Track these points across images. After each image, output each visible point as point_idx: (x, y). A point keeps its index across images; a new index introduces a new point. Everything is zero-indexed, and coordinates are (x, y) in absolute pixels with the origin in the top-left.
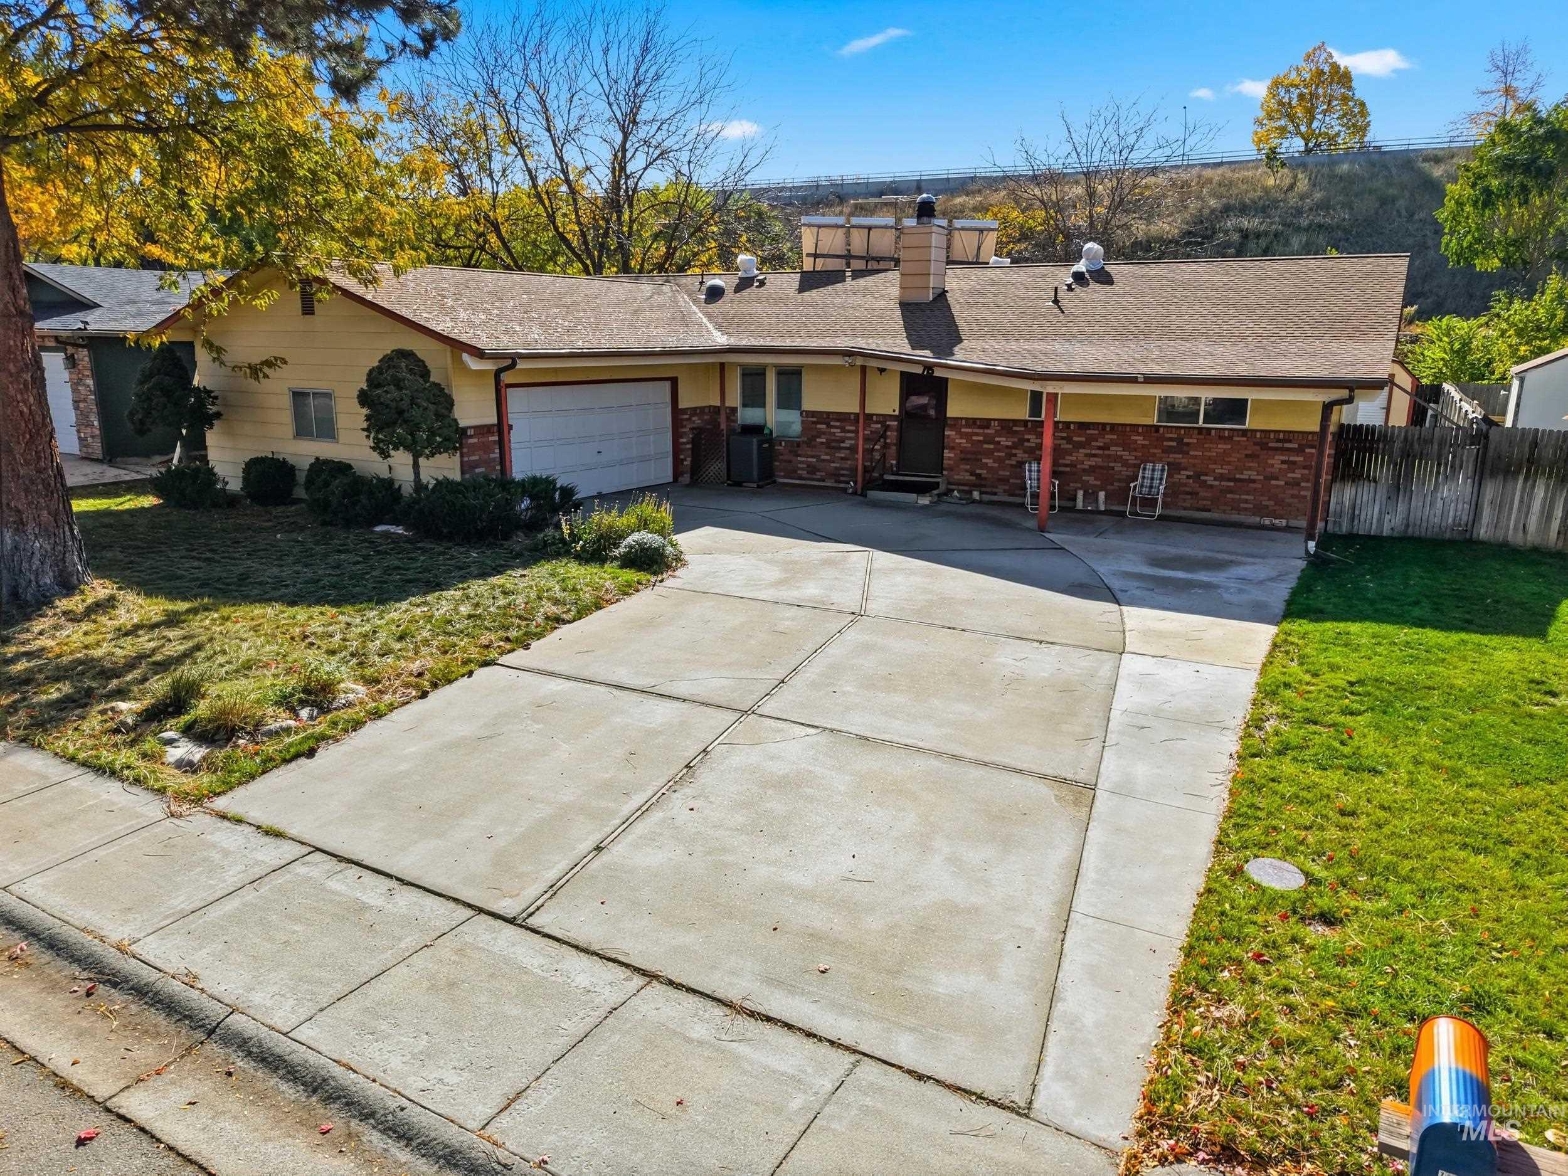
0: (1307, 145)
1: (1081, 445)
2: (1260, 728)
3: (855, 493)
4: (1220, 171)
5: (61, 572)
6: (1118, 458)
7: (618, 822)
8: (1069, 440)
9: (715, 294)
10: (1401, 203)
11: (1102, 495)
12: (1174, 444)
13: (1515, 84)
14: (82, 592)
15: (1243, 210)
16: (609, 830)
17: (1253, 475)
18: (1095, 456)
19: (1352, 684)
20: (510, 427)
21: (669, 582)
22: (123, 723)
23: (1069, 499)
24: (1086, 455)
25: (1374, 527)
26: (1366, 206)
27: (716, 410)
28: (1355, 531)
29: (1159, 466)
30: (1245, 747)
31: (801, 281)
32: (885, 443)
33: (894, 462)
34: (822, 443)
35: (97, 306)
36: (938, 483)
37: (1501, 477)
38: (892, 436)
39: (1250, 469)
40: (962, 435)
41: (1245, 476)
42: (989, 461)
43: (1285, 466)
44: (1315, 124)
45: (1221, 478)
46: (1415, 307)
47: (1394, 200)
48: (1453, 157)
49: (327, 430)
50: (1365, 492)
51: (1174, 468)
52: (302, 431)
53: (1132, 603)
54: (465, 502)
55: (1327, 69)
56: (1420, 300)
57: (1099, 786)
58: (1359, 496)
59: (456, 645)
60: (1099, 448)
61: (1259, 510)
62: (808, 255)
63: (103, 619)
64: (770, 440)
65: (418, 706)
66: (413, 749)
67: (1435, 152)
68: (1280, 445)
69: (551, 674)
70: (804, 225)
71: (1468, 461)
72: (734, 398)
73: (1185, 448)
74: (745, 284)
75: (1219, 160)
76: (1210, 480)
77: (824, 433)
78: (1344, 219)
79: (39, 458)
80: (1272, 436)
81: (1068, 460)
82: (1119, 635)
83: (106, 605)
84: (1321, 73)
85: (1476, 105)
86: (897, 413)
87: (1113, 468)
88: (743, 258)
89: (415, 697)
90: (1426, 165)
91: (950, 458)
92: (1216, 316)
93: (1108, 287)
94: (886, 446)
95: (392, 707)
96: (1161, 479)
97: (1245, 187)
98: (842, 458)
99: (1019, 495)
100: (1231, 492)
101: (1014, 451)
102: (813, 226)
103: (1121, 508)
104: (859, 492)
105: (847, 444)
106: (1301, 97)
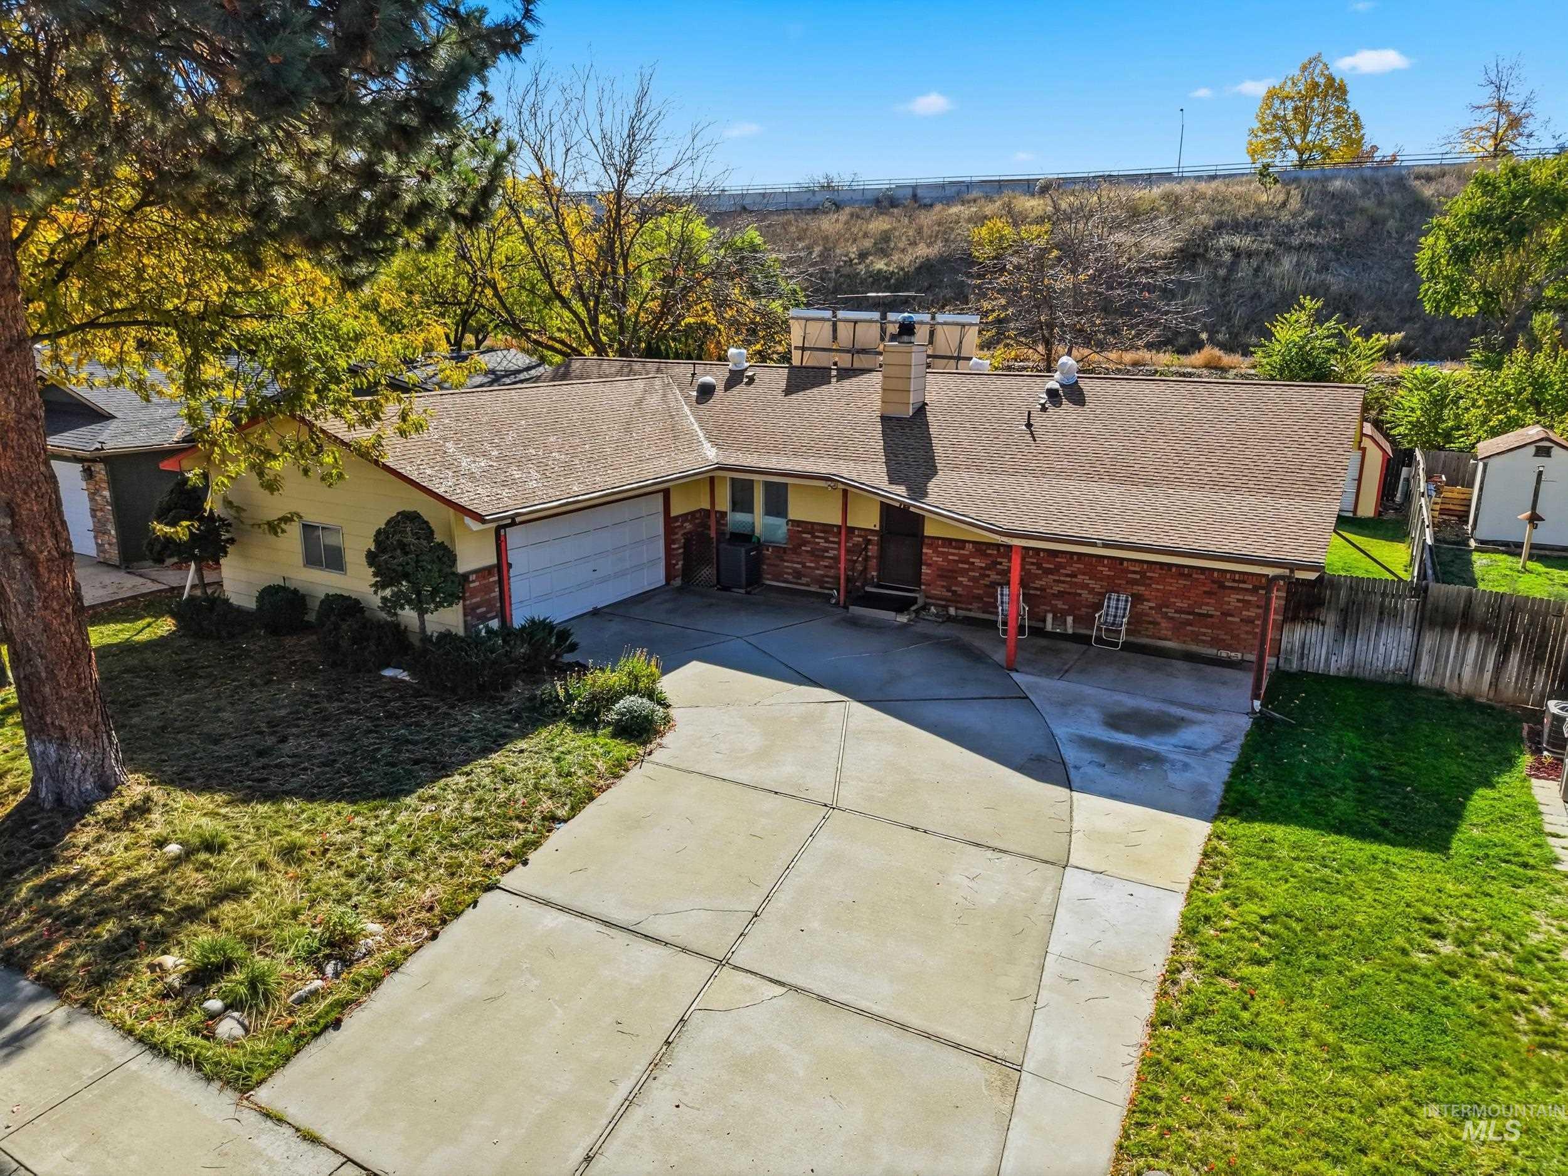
0: (1301, 158)
1: (1048, 572)
2: (1175, 982)
3: (837, 604)
4: (1214, 184)
5: (100, 776)
6: (1085, 586)
7: (605, 1121)
8: (1039, 566)
9: (706, 392)
10: (1391, 224)
11: (1070, 619)
12: (1138, 577)
13: (1507, 98)
14: (120, 793)
15: (1236, 227)
16: (598, 1132)
17: (1210, 610)
18: (1063, 582)
19: (1264, 919)
20: (510, 566)
21: (658, 756)
22: (171, 987)
23: (1040, 621)
24: (1054, 581)
25: (1322, 665)
26: (1355, 226)
27: (706, 513)
28: (1304, 669)
29: (1123, 597)
30: (1160, 1011)
31: (789, 379)
32: (867, 556)
33: (875, 574)
34: (807, 552)
35: (110, 417)
36: (916, 598)
37: (1438, 629)
38: (873, 550)
39: (1207, 604)
40: (940, 554)
41: (1204, 610)
42: (964, 580)
43: (1240, 605)
44: (1309, 137)
45: (1179, 611)
46: (1403, 334)
47: (1384, 220)
48: (1444, 175)
49: (334, 560)
50: (1313, 633)
51: (1137, 599)
52: (312, 559)
53: (1082, 790)
54: (469, 660)
55: (1322, 81)
56: (1407, 326)
57: (1025, 1068)
58: (1308, 638)
59: (461, 865)
60: (1067, 575)
61: (1216, 642)
62: (796, 348)
63: (140, 826)
64: (759, 545)
65: (431, 951)
66: (427, 1015)
67: (1427, 169)
68: (1236, 585)
69: (547, 903)
70: (793, 318)
71: (1408, 613)
72: (724, 503)
73: (1148, 582)
74: (735, 379)
75: (1213, 173)
76: (1171, 612)
77: (809, 542)
78: (1335, 239)
79: (80, 680)
80: (1228, 576)
81: (1038, 583)
82: (1064, 838)
83: (142, 809)
84: (1316, 85)
85: (1468, 120)
86: (877, 528)
87: (1080, 595)
88: (732, 351)
89: (426, 938)
90: (1418, 183)
91: (927, 574)
92: (1178, 454)
93: (1079, 409)
94: (867, 559)
95: (407, 954)
96: (1125, 609)
97: (1238, 203)
98: (826, 567)
99: (991, 613)
100: (1191, 625)
101: (987, 572)
102: (801, 318)
103: (1088, 632)
104: (842, 603)
105: (831, 553)
106: (1296, 109)
